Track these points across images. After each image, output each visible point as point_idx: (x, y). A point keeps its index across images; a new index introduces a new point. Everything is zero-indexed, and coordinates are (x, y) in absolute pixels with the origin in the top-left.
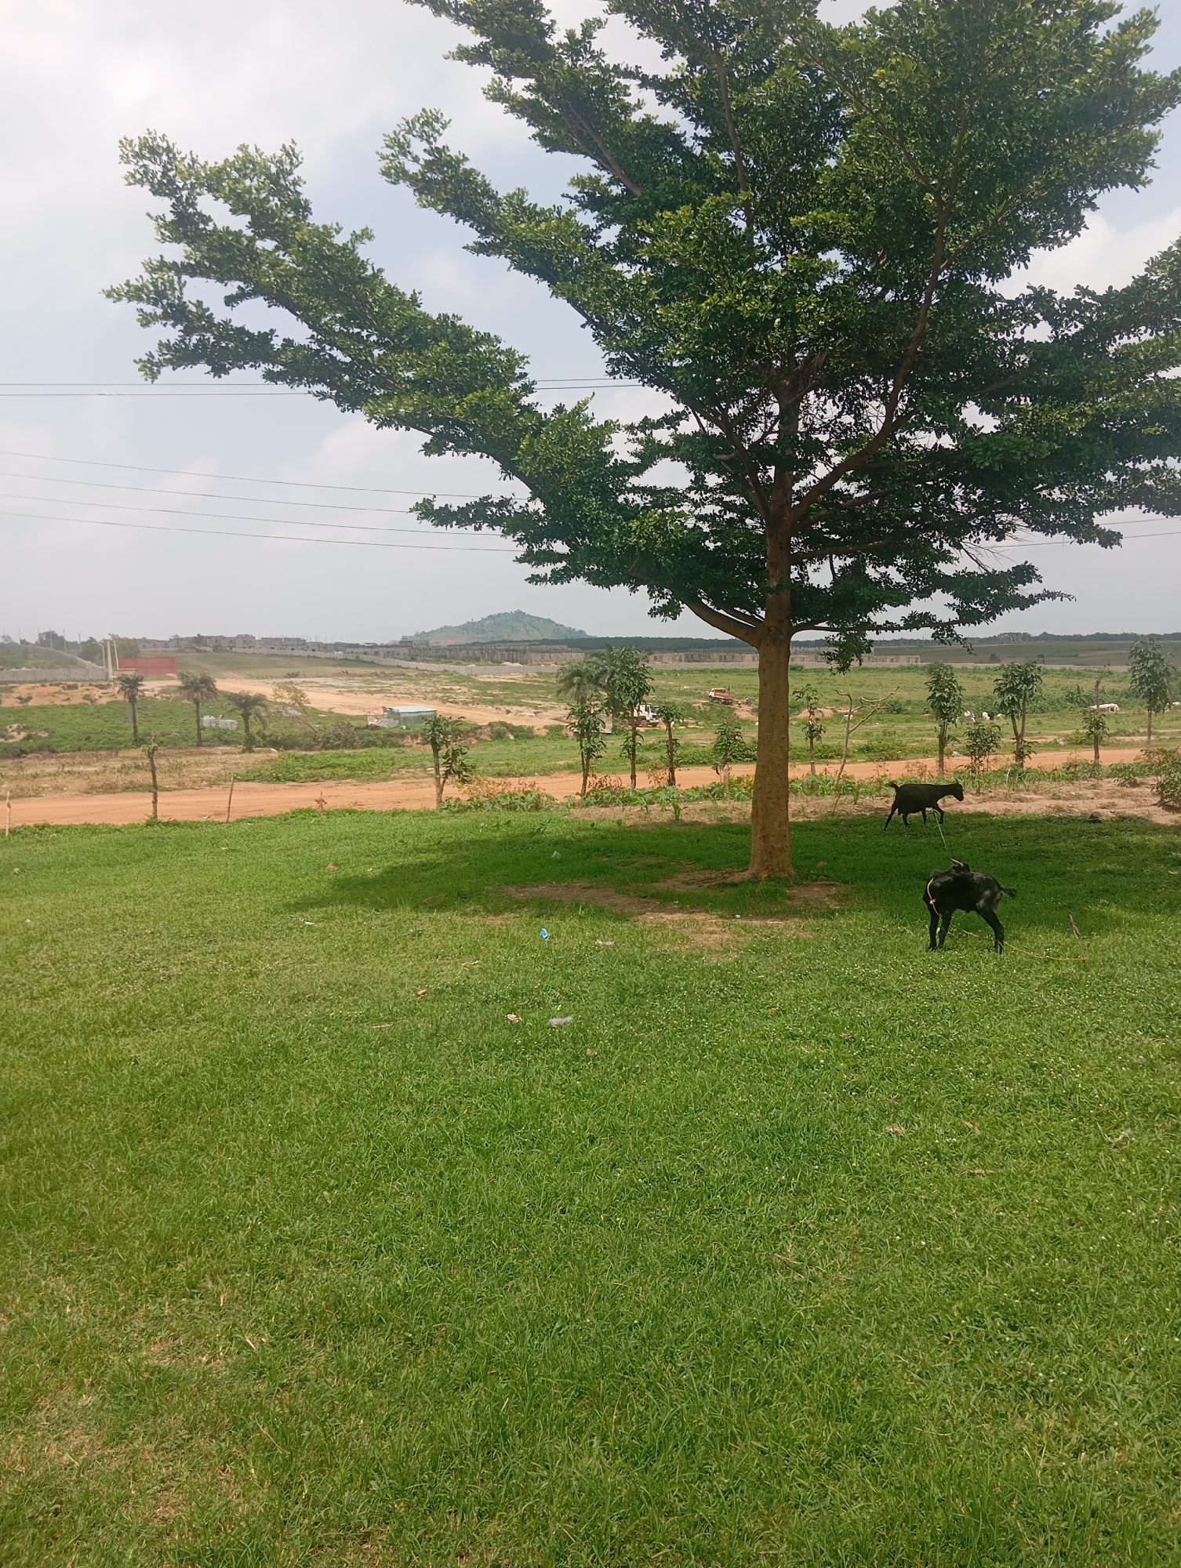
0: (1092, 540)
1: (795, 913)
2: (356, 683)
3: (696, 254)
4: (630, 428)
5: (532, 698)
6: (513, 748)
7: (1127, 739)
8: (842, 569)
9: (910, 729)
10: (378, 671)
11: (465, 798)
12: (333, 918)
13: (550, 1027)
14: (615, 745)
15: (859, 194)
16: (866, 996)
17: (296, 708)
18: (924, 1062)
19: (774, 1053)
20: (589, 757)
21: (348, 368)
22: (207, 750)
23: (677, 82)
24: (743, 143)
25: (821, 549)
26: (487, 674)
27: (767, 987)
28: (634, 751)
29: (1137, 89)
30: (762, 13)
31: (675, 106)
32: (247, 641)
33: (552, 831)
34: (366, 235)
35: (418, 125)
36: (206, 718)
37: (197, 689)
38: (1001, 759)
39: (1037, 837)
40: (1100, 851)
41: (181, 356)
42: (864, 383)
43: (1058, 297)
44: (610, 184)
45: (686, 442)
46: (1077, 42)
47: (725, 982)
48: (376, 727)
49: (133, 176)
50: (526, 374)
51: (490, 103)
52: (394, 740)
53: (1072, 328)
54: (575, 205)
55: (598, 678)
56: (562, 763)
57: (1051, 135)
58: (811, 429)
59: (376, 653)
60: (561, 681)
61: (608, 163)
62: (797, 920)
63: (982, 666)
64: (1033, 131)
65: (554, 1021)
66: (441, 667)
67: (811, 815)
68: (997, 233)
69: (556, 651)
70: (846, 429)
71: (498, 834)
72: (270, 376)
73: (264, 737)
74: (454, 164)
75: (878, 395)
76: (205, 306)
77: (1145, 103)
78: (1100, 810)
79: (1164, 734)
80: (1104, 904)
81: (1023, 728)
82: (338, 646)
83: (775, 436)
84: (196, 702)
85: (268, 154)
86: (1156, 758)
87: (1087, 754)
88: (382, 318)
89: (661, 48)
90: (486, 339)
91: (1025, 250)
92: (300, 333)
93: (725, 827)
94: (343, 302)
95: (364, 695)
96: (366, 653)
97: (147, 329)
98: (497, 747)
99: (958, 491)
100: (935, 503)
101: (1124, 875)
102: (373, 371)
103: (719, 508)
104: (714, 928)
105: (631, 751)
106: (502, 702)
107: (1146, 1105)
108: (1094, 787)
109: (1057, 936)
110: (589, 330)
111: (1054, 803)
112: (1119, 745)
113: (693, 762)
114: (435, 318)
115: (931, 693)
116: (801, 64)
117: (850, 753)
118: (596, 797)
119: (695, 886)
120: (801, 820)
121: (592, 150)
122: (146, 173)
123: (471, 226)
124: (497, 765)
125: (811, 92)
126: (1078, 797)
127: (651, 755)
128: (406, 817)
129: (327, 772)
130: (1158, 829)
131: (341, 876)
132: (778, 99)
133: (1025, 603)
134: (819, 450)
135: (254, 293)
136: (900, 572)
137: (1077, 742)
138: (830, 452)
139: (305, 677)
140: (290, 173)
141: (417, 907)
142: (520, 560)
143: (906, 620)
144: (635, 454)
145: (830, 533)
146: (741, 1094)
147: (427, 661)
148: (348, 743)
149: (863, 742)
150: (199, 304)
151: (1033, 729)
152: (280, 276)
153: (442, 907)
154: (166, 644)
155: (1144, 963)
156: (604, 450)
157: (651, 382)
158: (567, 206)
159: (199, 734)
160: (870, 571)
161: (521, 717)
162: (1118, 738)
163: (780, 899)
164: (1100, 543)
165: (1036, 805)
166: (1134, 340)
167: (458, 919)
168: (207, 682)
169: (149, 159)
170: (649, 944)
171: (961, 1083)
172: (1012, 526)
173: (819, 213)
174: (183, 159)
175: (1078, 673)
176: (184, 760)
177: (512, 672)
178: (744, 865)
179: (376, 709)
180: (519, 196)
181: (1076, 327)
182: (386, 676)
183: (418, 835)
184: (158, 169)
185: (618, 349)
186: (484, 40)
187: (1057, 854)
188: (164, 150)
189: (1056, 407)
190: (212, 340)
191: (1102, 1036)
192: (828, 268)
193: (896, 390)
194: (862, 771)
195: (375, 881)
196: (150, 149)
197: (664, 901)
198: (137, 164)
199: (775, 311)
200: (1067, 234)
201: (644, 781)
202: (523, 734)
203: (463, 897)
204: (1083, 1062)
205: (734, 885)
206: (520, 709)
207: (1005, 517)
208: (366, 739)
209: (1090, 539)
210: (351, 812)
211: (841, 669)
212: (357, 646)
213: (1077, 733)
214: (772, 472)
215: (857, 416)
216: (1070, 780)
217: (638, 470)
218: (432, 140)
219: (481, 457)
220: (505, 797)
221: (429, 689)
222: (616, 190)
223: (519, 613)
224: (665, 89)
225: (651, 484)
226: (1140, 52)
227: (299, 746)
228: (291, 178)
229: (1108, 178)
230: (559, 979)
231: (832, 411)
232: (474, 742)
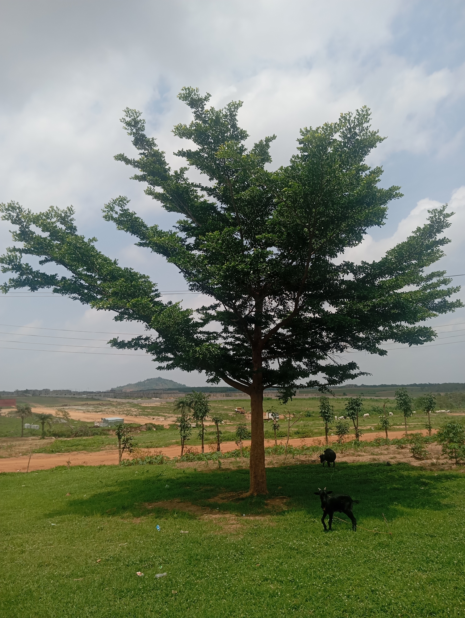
0: (376, 353)
1: (269, 512)
2: (91, 408)
3: (221, 248)
4: (198, 310)
5: (164, 413)
6: (154, 436)
7: (398, 427)
8: (283, 363)
9: (315, 424)
10: (100, 402)
11: (131, 459)
12: (64, 521)
13: (156, 578)
14: (195, 433)
15: (280, 228)
16: (298, 556)
17: (65, 420)
18: (325, 591)
19: (258, 589)
20: (184, 439)
21: (87, 288)
22: (25, 438)
23: (214, 189)
24: (239, 210)
25: (274, 355)
26: (146, 403)
27: (255, 553)
28: (203, 436)
29: (377, 194)
30: (243, 166)
31: (214, 197)
32: (46, 391)
33: (167, 475)
34: (94, 239)
35: (117, 201)
36: (26, 424)
37: (23, 412)
38: (350, 437)
39: (367, 473)
40: (392, 479)
41: (18, 284)
42: (286, 294)
43: (355, 265)
44: (191, 223)
45: (221, 315)
46: (355, 178)
47: (237, 551)
48: (97, 427)
49: (4, 217)
50: (157, 290)
51: (147, 195)
52: (105, 432)
53: (361, 275)
54: (178, 230)
55: (190, 403)
56: (174, 441)
57: (348, 209)
58: (268, 311)
59: (100, 395)
60: (175, 406)
61: (190, 216)
62: (269, 516)
63: (340, 397)
64: (341, 208)
65: (158, 575)
66: (127, 400)
67: (276, 464)
68: (331, 242)
69: (174, 393)
70: (280, 311)
71: (143, 477)
72: (55, 291)
73: (50, 432)
74: (131, 215)
75: (292, 298)
76: (29, 265)
77: (380, 199)
78: (390, 460)
79: (411, 425)
80: (396, 505)
81: (357, 424)
82: (84, 393)
83: (254, 313)
84: (23, 418)
85: (62, 209)
86: (410, 438)
87: (383, 434)
88: (99, 270)
89: (209, 177)
90: (144, 276)
91: (342, 248)
92: (69, 275)
93: (240, 471)
94: (85, 263)
95: (94, 413)
96: (96, 396)
97: (5, 274)
98: (148, 434)
99: (324, 334)
100: (316, 338)
101: (403, 490)
102: (97, 289)
103: (234, 339)
104: (234, 522)
105: (202, 436)
106: (151, 415)
107: (422, 610)
108: (387, 449)
109: (378, 522)
110: (182, 274)
111: (372, 457)
112: (395, 430)
113: (228, 440)
114: (123, 269)
115: (321, 410)
116: (257, 184)
117: (291, 435)
118: (187, 457)
119: (226, 500)
120: (271, 466)
121: (184, 211)
122: (10, 216)
123: (137, 237)
124: (147, 443)
125: (263, 194)
126: (381, 454)
127: (212, 437)
128: (105, 469)
129: (74, 448)
130: (414, 468)
131: (72, 499)
132: (251, 196)
133: (353, 377)
134: (270, 318)
135: (51, 260)
136: (305, 364)
137: (379, 429)
138: (275, 319)
139: (70, 406)
140: (70, 216)
141: (103, 514)
142: (154, 360)
143: (308, 384)
144: (201, 319)
145: (277, 349)
146: (243, 612)
147: (121, 398)
148: (86, 434)
149: (296, 430)
150: (27, 264)
151: (362, 423)
152: (61, 254)
153: (113, 514)
154: (12, 393)
155: (415, 534)
156: (189, 317)
157: (206, 293)
158: (174, 230)
159: (22, 432)
160: (293, 363)
161: (159, 421)
162: (394, 427)
163: (262, 506)
164: (379, 354)
165: (365, 458)
166: (384, 279)
167: (120, 521)
168: (28, 409)
169: (12, 211)
170: (204, 532)
171: (341, 601)
172: (346, 347)
173: (266, 234)
174: (25, 211)
175: (377, 400)
176: (14, 443)
177: (155, 402)
178: (247, 489)
179: (99, 419)
180: (156, 227)
181: (363, 275)
182: (104, 405)
183: (109, 478)
184: (15, 215)
185: (193, 281)
186: (144, 173)
187: (375, 481)
188: (17, 208)
189: (358, 302)
190: (31, 278)
191: (401, 573)
192: (271, 253)
193: (298, 297)
194: (295, 442)
195: (86, 501)
196: (12, 207)
197: (212, 508)
198: (6, 213)
199: (250, 268)
200: (357, 242)
201: (208, 449)
202: (160, 428)
203: (124, 508)
204: (393, 588)
205: (243, 499)
206: (158, 417)
207: (343, 344)
208: (93, 432)
209: (375, 352)
210: (82, 467)
211: (284, 403)
212: (92, 392)
213: (379, 425)
214: (253, 326)
215: (284, 306)
216: (378, 446)
217: (202, 325)
218: (123, 206)
219: (138, 321)
220: (148, 458)
221: (121, 410)
222: (193, 225)
223: (159, 378)
224: (210, 191)
225: (207, 331)
226: (377, 181)
227: (65, 436)
228: (70, 218)
229: (369, 223)
230: (162, 551)
231: (274, 304)
232: (139, 432)
